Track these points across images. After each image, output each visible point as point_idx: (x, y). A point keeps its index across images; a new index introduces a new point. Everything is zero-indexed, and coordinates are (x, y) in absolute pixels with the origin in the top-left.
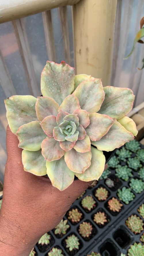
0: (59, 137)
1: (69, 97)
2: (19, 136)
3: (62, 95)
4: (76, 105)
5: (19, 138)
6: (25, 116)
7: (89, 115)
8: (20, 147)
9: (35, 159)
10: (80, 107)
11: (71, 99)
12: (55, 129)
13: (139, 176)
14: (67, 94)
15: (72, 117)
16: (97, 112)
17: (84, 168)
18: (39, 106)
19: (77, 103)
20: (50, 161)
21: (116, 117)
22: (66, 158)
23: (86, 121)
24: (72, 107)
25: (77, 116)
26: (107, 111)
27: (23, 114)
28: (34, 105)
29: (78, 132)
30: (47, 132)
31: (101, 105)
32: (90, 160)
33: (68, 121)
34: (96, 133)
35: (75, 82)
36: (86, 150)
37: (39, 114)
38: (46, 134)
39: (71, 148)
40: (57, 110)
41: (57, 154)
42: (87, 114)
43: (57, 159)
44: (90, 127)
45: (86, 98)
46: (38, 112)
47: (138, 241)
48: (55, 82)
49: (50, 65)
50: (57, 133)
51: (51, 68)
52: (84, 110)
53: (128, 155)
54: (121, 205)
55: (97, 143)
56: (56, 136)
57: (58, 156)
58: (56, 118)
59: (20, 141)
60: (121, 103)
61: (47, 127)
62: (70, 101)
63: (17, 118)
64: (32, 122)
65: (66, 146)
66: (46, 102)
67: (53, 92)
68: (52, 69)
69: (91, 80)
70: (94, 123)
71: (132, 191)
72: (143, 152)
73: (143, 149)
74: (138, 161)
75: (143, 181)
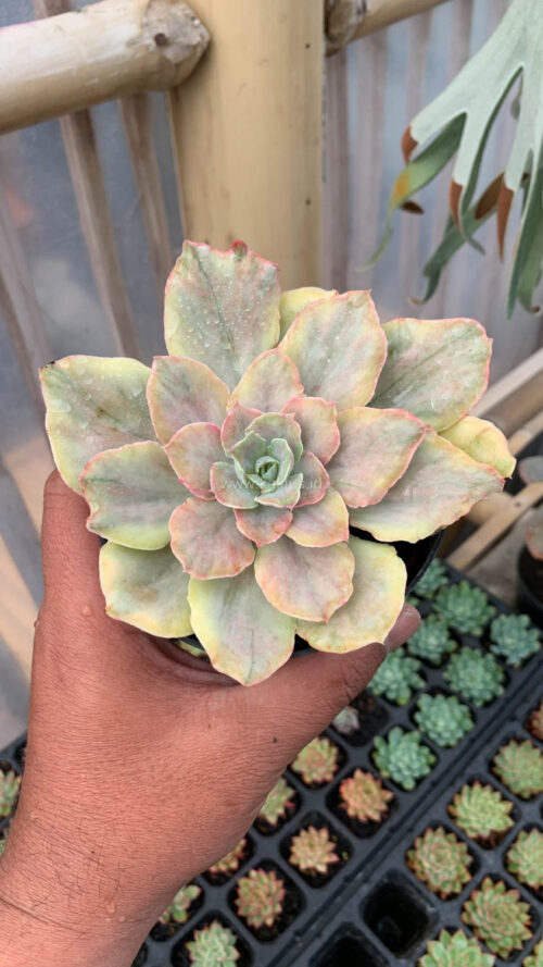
13: (449, 683)
47: (454, 922)
71: (425, 739)
72: (459, 595)
73: (458, 583)
74: (441, 630)
75: (461, 702)
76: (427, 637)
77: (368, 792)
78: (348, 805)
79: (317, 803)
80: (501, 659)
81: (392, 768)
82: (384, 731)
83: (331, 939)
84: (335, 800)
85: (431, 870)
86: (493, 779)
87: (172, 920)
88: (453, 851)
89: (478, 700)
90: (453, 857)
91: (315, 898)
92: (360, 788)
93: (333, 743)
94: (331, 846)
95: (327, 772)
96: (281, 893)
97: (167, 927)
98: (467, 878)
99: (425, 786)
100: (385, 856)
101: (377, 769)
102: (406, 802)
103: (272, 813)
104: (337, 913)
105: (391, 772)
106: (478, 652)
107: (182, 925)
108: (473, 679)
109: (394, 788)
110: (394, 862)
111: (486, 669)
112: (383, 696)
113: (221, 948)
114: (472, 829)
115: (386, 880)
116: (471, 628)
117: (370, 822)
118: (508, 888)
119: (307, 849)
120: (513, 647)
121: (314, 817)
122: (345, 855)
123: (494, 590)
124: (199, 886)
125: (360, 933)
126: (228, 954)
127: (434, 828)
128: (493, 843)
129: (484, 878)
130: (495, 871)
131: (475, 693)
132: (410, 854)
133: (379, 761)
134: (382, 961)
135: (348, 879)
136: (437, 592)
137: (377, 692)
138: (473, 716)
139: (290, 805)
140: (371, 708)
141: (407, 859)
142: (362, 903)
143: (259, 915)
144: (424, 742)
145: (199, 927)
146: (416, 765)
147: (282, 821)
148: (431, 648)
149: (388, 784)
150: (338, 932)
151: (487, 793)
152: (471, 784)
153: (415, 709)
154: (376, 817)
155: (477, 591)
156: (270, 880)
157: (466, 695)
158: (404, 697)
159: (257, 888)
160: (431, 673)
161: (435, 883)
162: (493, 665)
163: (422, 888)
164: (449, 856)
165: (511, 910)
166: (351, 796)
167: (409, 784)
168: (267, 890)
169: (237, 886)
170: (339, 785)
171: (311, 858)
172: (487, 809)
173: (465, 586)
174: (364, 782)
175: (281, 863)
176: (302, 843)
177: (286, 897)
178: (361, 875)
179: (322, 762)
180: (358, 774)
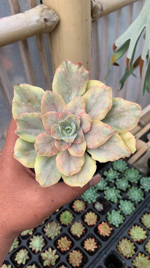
1: (77, 99)
9: (27, 150)
12: (54, 126)
13: (128, 197)
19: (83, 106)
42: (90, 119)
45: (94, 105)
47: (130, 265)
52: (88, 114)
53: (116, 175)
54: (111, 229)
56: (54, 133)
71: (122, 213)
72: (131, 171)
73: (131, 168)
74: (126, 182)
75: (132, 202)
76: (122, 184)
77: (106, 228)
78: (100, 232)
79: (91, 231)
80: (143, 190)
81: (112, 221)
82: (110, 210)
84: (96, 230)
85: (123, 250)
86: (141, 224)
87: (51, 265)
88: (130, 245)
89: (137, 201)
90: (130, 247)
91: (91, 259)
92: (104, 227)
93: (96, 214)
94: (95, 243)
95: (94, 222)
96: (81, 257)
97: (50, 267)
98: (134, 253)
99: (122, 226)
100: (111, 247)
101: (108, 221)
102: (116, 231)
103: (79, 234)
104: (97, 263)
105: (112, 222)
106: (136, 188)
107: (54, 266)
108: (135, 196)
109: (113, 227)
110: (113, 248)
111: (139, 193)
112: (110, 200)
114: (135, 239)
115: (111, 253)
116: (135, 181)
117: (106, 236)
118: (145, 256)
119: (89, 244)
120: (146, 186)
121: (91, 235)
122: (99, 246)
123: (141, 170)
124: (58, 255)
127: (124, 238)
128: (141, 243)
129: (138, 253)
130: (142, 251)
131: (136, 200)
133: (109, 219)
135: (100, 253)
136: (125, 171)
137: (108, 199)
138: (135, 206)
139: (84, 232)
140: (107, 204)
141: (117, 247)
142: (104, 260)
143: (75, 263)
144: (121, 214)
145: (59, 267)
146: (119, 220)
147: (81, 236)
148: (123, 187)
149: (111, 226)
151: (139, 228)
152: (135, 225)
153: (119, 204)
154: (108, 235)
155: (136, 170)
156: (78, 253)
157: (133, 200)
158: (116, 201)
159: (75, 256)
160: (123, 194)
161: (125, 254)
162: (141, 192)
163: (121, 256)
164: (129, 246)
165: (146, 262)
166: (101, 229)
167: (117, 226)
168: (77, 256)
169: (69, 255)
170: (97, 226)
171: (90, 247)
172: (139, 233)
173: (133, 169)
174: (104, 225)
175: (81, 248)
176: (87, 243)
177: (83, 258)
178: (104, 252)
179: (93, 220)
180: (103, 223)
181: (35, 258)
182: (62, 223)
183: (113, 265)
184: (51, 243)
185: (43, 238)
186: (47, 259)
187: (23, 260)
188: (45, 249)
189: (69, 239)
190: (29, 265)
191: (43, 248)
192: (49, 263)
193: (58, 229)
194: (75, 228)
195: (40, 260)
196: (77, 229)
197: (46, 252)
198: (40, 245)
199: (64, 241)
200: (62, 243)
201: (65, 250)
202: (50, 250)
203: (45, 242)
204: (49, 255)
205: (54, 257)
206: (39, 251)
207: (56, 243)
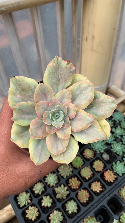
0: (47, 120)
1: (65, 90)
2: (15, 111)
3: (60, 86)
4: (68, 98)
5: (14, 112)
6: (23, 95)
7: (76, 110)
8: (13, 120)
9: (22, 133)
10: (71, 101)
11: (66, 92)
12: (45, 113)
14: (63, 86)
15: (62, 107)
16: (83, 109)
17: (60, 151)
18: (38, 90)
19: (69, 97)
20: (34, 139)
21: (97, 117)
22: (47, 139)
23: (72, 114)
24: (65, 99)
25: (67, 108)
26: (91, 110)
27: (23, 92)
28: (34, 88)
29: (64, 121)
30: (38, 113)
31: (88, 105)
32: (66, 146)
33: (58, 110)
34: (78, 126)
35: (73, 79)
36: (66, 137)
37: (36, 97)
38: (37, 115)
39: (54, 132)
40: (52, 98)
41: (41, 134)
42: (75, 108)
43: (40, 138)
44: (74, 119)
45: (78, 96)
46: (36, 95)
48: (57, 74)
49: (58, 60)
50: (46, 116)
51: (58, 62)
52: (73, 105)
55: (76, 133)
56: (45, 119)
57: (41, 136)
58: (49, 104)
59: (14, 115)
60: (104, 108)
61: (39, 110)
62: (64, 93)
63: (17, 95)
64: (29, 102)
65: (51, 130)
66: (45, 89)
67: (53, 82)
68: (58, 64)
69: (86, 82)
70: (78, 117)
77: (111, 175)
78: (106, 177)
79: (98, 176)
82: (115, 161)
83: (99, 208)
87: (62, 198)
91: (96, 198)
94: (101, 186)
95: (101, 169)
96: (89, 196)
100: (114, 191)
101: (113, 170)
103: (87, 177)
104: (101, 202)
109: (117, 175)
110: (116, 192)
112: (116, 153)
113: (74, 206)
115: (113, 196)
117: (111, 182)
119: (95, 186)
121: (97, 179)
122: (104, 189)
124: (69, 191)
125: (106, 208)
126: (75, 208)
132: (120, 191)
133: (114, 168)
134: (111, 215)
135: (104, 195)
137: (114, 152)
139: (92, 176)
140: (113, 155)
141: (119, 192)
142: (107, 201)
143: (83, 200)
145: (69, 200)
147: (89, 179)
150: (101, 207)
154: (112, 181)
156: (86, 192)
159: (83, 194)
163: (122, 199)
167: (121, 175)
168: (85, 194)
169: (78, 193)
171: (96, 189)
174: (110, 173)
175: (89, 189)
176: (94, 185)
177: (89, 197)
178: (107, 194)
179: (100, 167)
180: (109, 170)
181: (49, 191)
182: (74, 166)
183: (113, 206)
184: (63, 181)
185: (57, 175)
186: (60, 193)
187: (40, 191)
188: (58, 184)
189: (78, 179)
190: (44, 196)
191: (56, 184)
192: (61, 196)
193: (70, 170)
194: (84, 172)
195: (53, 193)
196: (86, 173)
197: (59, 187)
198: (54, 181)
199: (74, 181)
200: (73, 182)
201: (75, 188)
202: (62, 186)
203: (59, 179)
204: (61, 190)
205: (65, 193)
206: (53, 186)
207: (68, 181)
